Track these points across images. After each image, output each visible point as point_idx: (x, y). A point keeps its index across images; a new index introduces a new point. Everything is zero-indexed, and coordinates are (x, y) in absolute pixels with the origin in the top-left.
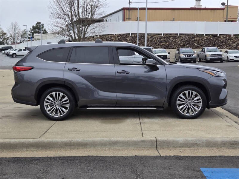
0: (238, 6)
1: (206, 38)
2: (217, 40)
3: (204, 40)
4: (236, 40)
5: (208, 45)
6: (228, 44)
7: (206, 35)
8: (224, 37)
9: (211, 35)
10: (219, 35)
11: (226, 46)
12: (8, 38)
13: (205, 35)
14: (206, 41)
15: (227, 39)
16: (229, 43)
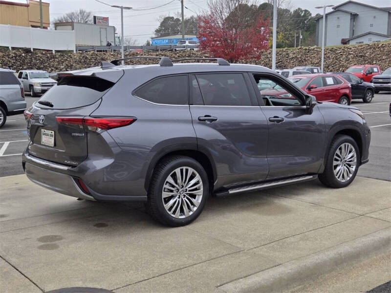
0: (49, 4)
1: (15, 53)
2: (33, 58)
3: (12, 57)
4: (62, 59)
5: (21, 66)
6: (53, 65)
7: (13, 48)
8: (42, 54)
9: (20, 48)
10: (34, 49)
11: (50, 69)
13: (10, 48)
14: (16, 60)
15: (48, 57)
16: (52, 63)
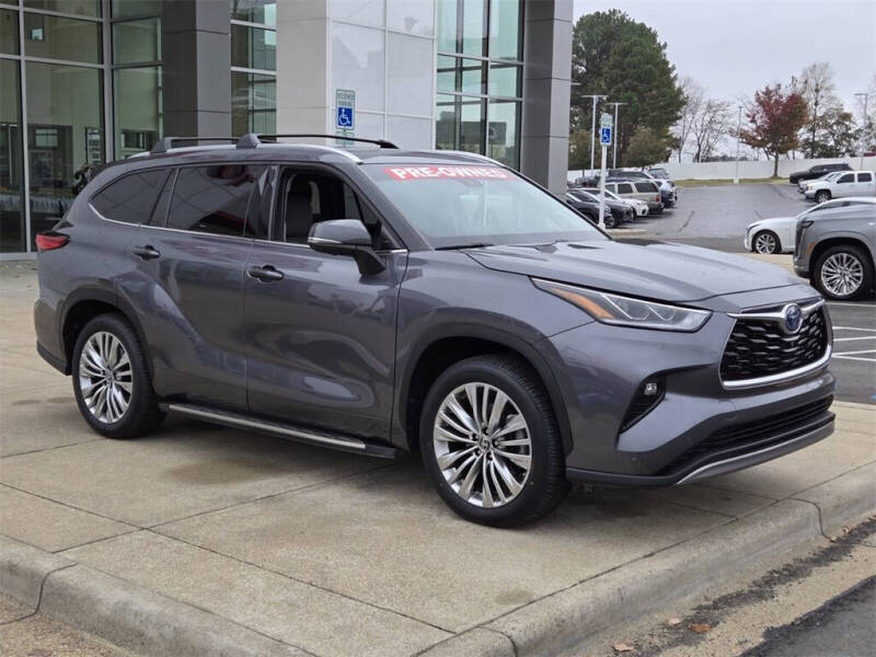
12: (860, 130)
